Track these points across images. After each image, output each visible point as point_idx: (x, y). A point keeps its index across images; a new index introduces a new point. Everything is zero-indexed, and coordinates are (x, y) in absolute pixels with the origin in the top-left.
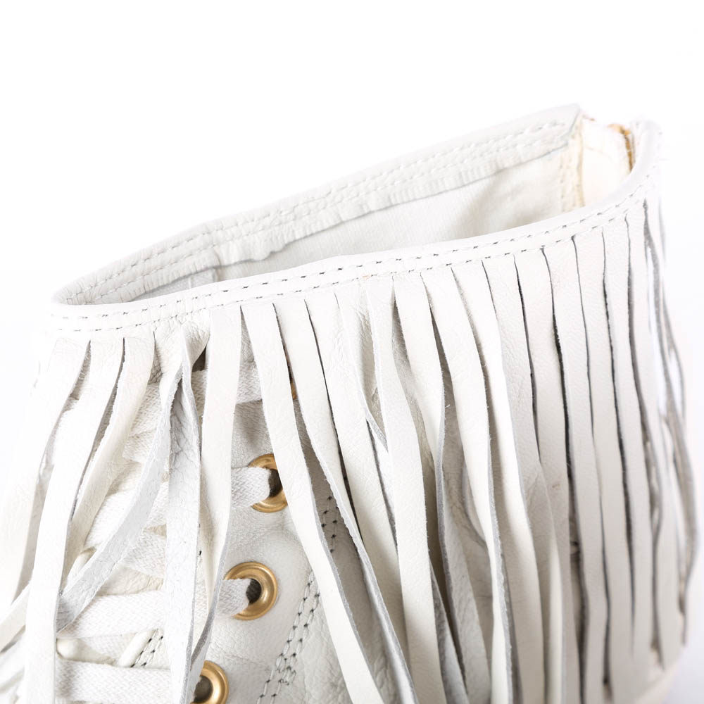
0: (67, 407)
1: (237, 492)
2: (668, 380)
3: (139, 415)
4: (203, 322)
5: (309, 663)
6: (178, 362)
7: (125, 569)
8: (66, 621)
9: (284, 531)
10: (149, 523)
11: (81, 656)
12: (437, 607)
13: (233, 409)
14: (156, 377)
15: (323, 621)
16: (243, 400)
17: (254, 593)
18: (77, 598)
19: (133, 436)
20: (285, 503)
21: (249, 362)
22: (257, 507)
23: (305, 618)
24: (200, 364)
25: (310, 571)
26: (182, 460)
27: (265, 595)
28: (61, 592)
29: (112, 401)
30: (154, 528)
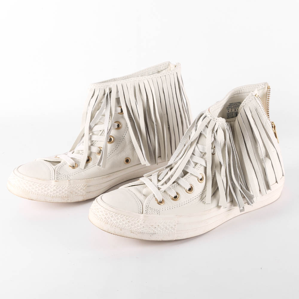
0: (92, 98)
1: (116, 110)
2: (180, 111)
3: (102, 99)
4: (111, 86)
5: (127, 137)
6: (107, 91)
7: (99, 121)
8: (91, 129)
9: (123, 117)
10: (102, 114)
11: (93, 134)
12: (146, 131)
13: (115, 99)
14: (104, 94)
15: (129, 131)
16: (117, 97)
17: (118, 126)
18: (92, 125)
19: (101, 102)
20: (123, 113)
21: (118, 92)
22: (119, 113)
23: (126, 131)
24: (111, 92)
25: (127, 124)
26: (108, 105)
27: (120, 126)
28: (90, 124)
29: (98, 96)
30: (103, 115)
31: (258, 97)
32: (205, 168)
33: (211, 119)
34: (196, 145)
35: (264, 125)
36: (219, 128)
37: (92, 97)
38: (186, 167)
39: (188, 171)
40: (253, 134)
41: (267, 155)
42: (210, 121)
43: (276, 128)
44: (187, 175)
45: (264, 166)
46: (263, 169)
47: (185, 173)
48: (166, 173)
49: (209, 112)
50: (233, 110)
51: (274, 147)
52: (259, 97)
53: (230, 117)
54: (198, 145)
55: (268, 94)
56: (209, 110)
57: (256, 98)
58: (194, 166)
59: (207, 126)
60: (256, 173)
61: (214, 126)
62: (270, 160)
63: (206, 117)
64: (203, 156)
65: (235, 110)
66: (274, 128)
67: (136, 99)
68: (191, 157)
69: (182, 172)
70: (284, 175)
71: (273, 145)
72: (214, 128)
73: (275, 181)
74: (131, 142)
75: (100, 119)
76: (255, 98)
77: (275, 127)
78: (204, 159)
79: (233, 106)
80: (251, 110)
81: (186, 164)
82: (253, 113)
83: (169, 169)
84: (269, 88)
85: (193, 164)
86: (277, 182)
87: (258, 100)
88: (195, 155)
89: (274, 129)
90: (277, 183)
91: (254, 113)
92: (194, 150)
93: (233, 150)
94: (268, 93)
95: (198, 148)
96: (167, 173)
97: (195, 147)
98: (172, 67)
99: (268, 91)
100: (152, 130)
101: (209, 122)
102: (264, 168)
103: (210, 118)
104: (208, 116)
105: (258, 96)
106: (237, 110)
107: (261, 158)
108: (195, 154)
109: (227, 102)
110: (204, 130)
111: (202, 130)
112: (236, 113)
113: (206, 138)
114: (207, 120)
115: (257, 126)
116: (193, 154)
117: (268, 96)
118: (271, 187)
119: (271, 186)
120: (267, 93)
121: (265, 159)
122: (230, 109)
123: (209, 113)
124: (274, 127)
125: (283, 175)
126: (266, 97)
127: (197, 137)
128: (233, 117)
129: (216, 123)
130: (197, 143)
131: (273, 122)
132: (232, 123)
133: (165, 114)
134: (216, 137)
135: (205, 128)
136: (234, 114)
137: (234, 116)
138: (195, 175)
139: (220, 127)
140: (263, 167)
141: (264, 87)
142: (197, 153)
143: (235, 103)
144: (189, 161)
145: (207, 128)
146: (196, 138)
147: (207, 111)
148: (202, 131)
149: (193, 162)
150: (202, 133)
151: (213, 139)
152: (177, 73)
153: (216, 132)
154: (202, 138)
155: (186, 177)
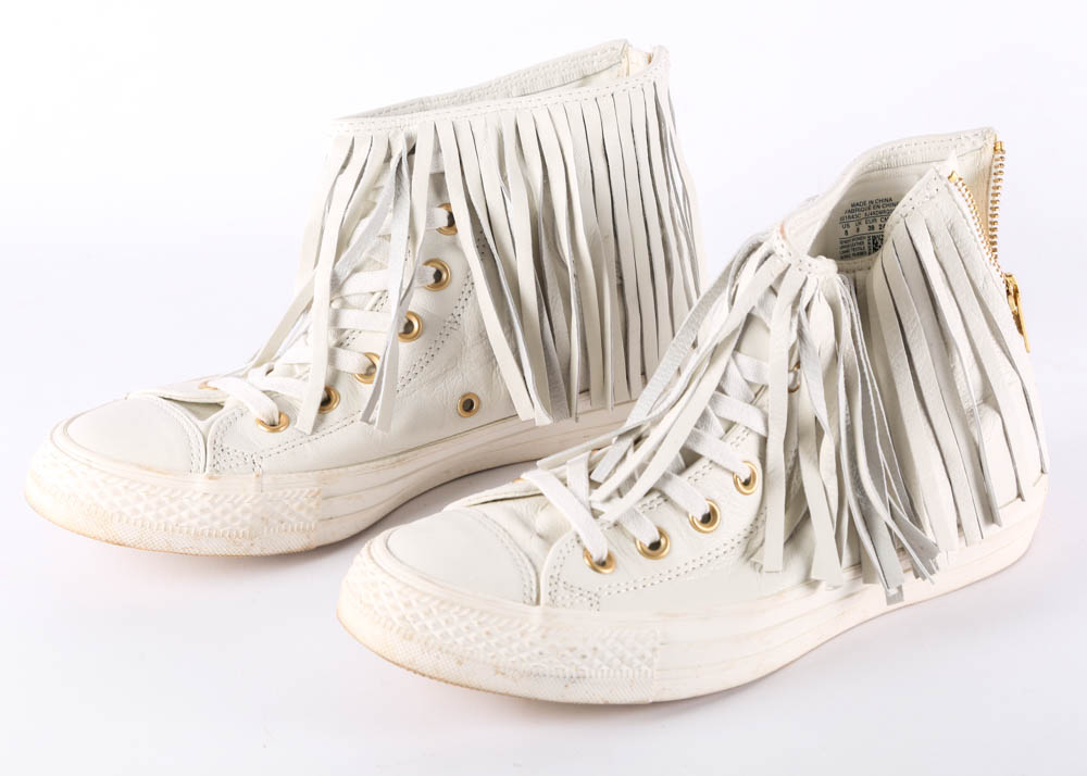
0: (341, 172)
1: (430, 219)
3: (378, 177)
4: (414, 129)
5: (467, 319)
6: (400, 149)
7: (369, 259)
8: (336, 285)
9: (455, 246)
10: (380, 232)
11: (345, 305)
12: (538, 297)
13: (428, 177)
14: (388, 158)
15: (476, 298)
16: (434, 171)
17: (438, 276)
18: (343, 271)
19: (374, 188)
20: (456, 231)
21: (438, 151)
22: (440, 230)
23: (465, 296)
24: (412, 152)
25: (469, 269)
26: (401, 198)
27: (444, 276)
28: (334, 267)
29: (365, 166)
30: (384, 236)
31: (960, 184)
32: (764, 441)
33: (790, 265)
34: (733, 356)
35: (979, 285)
36: (816, 298)
37: (344, 167)
38: (694, 436)
39: (699, 450)
40: (937, 319)
41: (988, 397)
42: (786, 271)
43: (1020, 295)
44: (699, 466)
45: (977, 439)
46: (974, 448)
47: (690, 458)
48: (619, 457)
49: (784, 237)
50: (864, 229)
51: (1014, 367)
52: (963, 185)
53: (851, 252)
54: (739, 356)
55: (994, 170)
56: (782, 231)
57: (952, 185)
58: (722, 431)
59: (773, 290)
60: (947, 463)
61: (801, 290)
62: (998, 415)
63: (769, 255)
64: (756, 395)
65: (872, 228)
66: (1015, 297)
67: (504, 178)
68: (713, 400)
69: (680, 456)
70: (1047, 468)
71: (1011, 361)
72: (799, 295)
73: (1015, 494)
74: (481, 335)
75: (373, 251)
76: (947, 186)
77: (1016, 291)
78: (760, 408)
79: (863, 215)
80: (933, 229)
81: (696, 426)
82: (939, 241)
83: (630, 440)
84: (998, 148)
85: (717, 427)
86: (1020, 495)
87: (957, 195)
88: (729, 393)
89: (1012, 301)
90: (1023, 500)
91: (944, 240)
92: (724, 376)
93: (863, 375)
94: (996, 167)
95: (738, 367)
96: (624, 456)
97: (728, 364)
98: (637, 61)
99: (997, 160)
100: (559, 295)
101: (781, 277)
102: (975, 444)
103: (787, 260)
104: (779, 251)
105: (960, 179)
106: (877, 229)
107: (965, 406)
108: (727, 390)
109: (844, 198)
110: (762, 303)
111: (756, 305)
112: (874, 238)
113: (768, 330)
114: (773, 268)
115: (955, 289)
116: (720, 389)
117: (993, 177)
118: (1001, 513)
119: (1000, 511)
120: (990, 168)
121: (979, 410)
122: (853, 225)
123: (783, 242)
124: (1013, 293)
125: (1042, 472)
126: (988, 183)
127: (737, 330)
128: (862, 254)
129: (807, 279)
130: (737, 348)
131: (1010, 276)
132: (859, 275)
133: (607, 237)
134: (806, 330)
135: (766, 295)
136: (866, 241)
137: (867, 251)
138: (727, 467)
139: (821, 294)
140: (973, 439)
141: (980, 144)
142: (735, 385)
143: (872, 202)
144: (704, 416)
145: (773, 295)
146: (734, 333)
147: (776, 234)
148: (754, 308)
149: (720, 418)
150: (755, 313)
151: (794, 335)
152: (654, 84)
153: (807, 309)
154: (755, 333)
155: (692, 471)
